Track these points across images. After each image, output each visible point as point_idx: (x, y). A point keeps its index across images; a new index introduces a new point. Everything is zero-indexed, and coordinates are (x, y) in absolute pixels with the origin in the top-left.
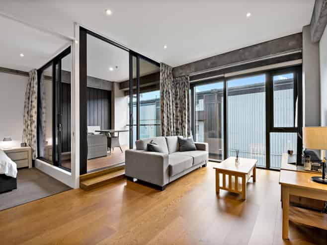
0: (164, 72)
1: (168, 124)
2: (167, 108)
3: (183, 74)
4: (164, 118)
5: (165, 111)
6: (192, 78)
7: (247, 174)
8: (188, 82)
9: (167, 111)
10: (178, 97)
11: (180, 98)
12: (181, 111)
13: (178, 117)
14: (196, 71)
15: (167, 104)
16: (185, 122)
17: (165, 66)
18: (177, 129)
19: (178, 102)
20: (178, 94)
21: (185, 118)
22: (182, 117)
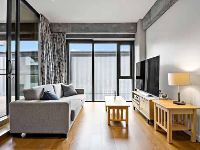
0: (43, 24)
1: (48, 73)
2: (47, 58)
3: (61, 31)
4: (44, 67)
5: (45, 60)
6: (68, 36)
7: (130, 106)
8: (64, 38)
9: (47, 61)
10: (56, 49)
11: (57, 51)
12: (59, 63)
13: (56, 67)
14: (73, 30)
15: (47, 55)
16: (63, 71)
17: (44, 19)
18: (55, 78)
19: (56, 54)
20: (56, 46)
21: (63, 68)
22: (59, 67)
